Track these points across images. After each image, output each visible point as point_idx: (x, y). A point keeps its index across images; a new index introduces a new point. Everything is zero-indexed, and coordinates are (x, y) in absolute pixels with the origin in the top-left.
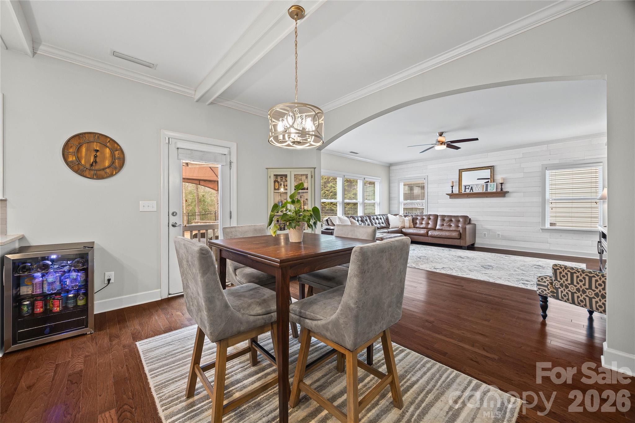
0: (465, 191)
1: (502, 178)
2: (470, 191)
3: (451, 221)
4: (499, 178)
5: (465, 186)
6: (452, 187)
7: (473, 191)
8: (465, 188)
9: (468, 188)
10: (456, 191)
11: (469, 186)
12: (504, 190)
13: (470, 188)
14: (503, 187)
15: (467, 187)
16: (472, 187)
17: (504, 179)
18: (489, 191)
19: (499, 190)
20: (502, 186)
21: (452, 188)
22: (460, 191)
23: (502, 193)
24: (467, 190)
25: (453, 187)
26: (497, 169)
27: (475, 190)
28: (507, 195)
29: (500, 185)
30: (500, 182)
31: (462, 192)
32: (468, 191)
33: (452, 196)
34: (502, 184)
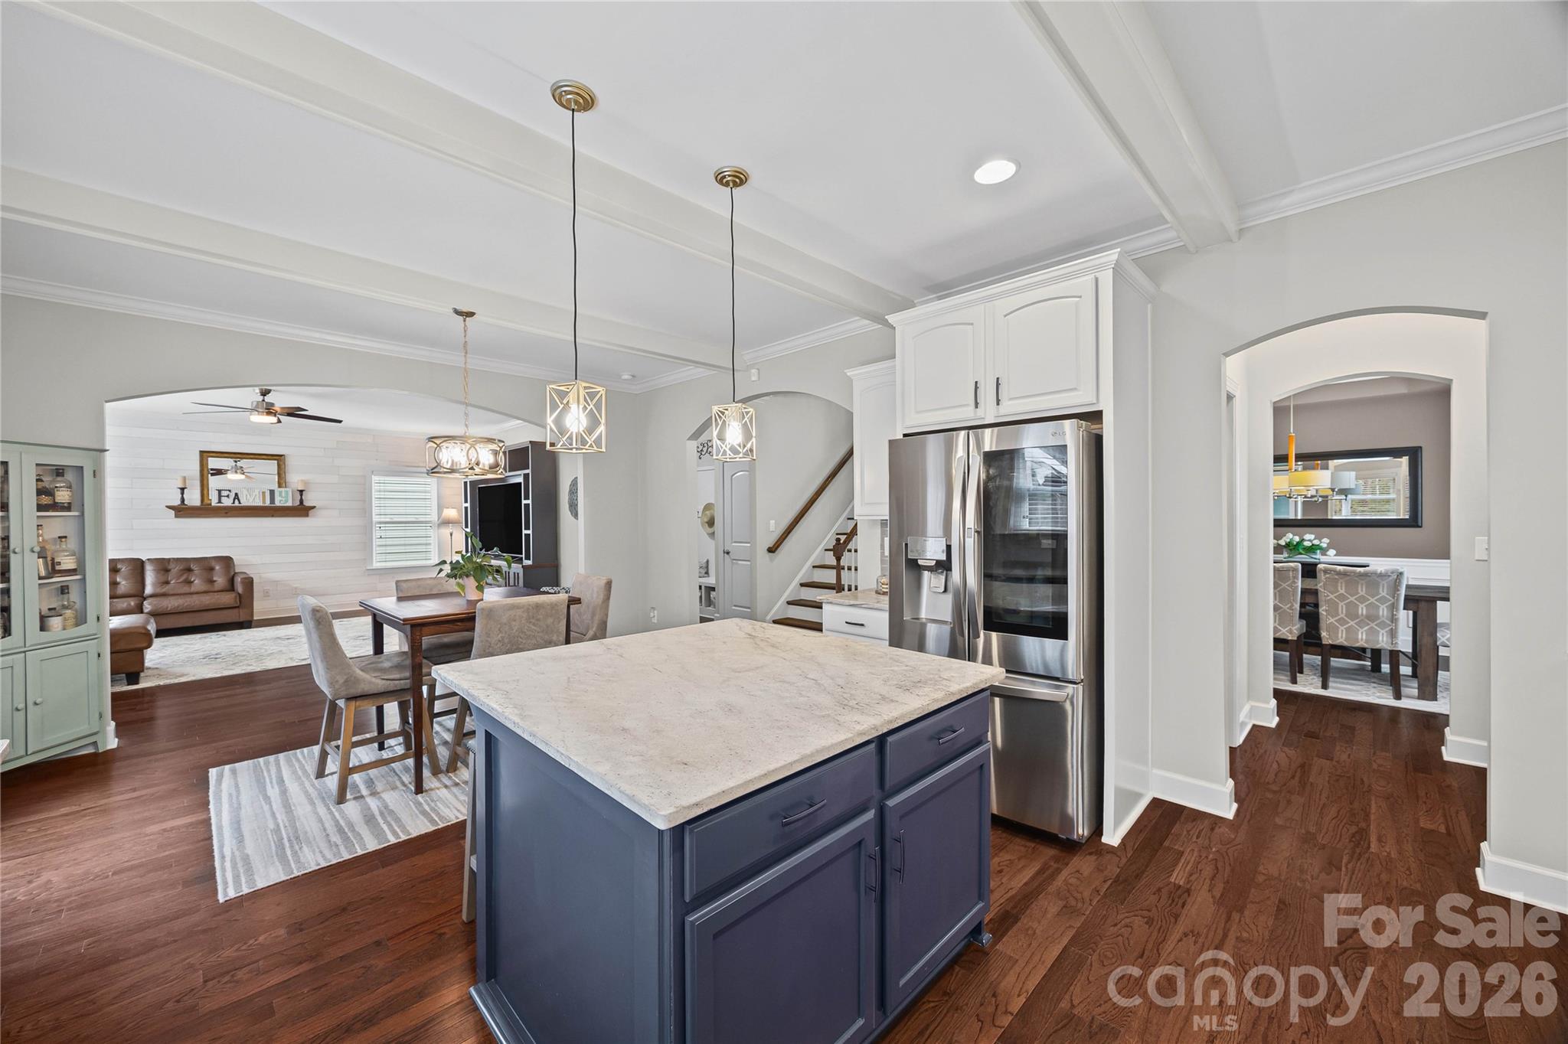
0: (220, 502)
1: (302, 481)
2: (234, 503)
3: (189, 570)
4: (295, 479)
5: (220, 491)
6: (182, 490)
7: (240, 503)
8: (220, 496)
9: (228, 496)
10: (193, 498)
11: (230, 491)
12: (307, 503)
13: (232, 495)
14: (303, 497)
15: (224, 493)
16: (236, 494)
17: (306, 483)
18: (277, 503)
19: (298, 503)
20: (301, 495)
21: (182, 494)
22: (206, 501)
23: (301, 510)
24: (224, 499)
25: (185, 490)
26: (291, 463)
27: (246, 501)
28: (311, 512)
29: (298, 494)
30: (300, 489)
31: (211, 504)
32: (227, 502)
33: (182, 510)
34: (301, 492)
